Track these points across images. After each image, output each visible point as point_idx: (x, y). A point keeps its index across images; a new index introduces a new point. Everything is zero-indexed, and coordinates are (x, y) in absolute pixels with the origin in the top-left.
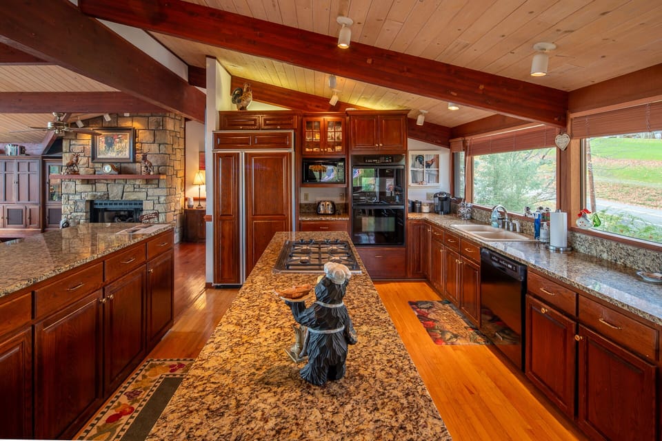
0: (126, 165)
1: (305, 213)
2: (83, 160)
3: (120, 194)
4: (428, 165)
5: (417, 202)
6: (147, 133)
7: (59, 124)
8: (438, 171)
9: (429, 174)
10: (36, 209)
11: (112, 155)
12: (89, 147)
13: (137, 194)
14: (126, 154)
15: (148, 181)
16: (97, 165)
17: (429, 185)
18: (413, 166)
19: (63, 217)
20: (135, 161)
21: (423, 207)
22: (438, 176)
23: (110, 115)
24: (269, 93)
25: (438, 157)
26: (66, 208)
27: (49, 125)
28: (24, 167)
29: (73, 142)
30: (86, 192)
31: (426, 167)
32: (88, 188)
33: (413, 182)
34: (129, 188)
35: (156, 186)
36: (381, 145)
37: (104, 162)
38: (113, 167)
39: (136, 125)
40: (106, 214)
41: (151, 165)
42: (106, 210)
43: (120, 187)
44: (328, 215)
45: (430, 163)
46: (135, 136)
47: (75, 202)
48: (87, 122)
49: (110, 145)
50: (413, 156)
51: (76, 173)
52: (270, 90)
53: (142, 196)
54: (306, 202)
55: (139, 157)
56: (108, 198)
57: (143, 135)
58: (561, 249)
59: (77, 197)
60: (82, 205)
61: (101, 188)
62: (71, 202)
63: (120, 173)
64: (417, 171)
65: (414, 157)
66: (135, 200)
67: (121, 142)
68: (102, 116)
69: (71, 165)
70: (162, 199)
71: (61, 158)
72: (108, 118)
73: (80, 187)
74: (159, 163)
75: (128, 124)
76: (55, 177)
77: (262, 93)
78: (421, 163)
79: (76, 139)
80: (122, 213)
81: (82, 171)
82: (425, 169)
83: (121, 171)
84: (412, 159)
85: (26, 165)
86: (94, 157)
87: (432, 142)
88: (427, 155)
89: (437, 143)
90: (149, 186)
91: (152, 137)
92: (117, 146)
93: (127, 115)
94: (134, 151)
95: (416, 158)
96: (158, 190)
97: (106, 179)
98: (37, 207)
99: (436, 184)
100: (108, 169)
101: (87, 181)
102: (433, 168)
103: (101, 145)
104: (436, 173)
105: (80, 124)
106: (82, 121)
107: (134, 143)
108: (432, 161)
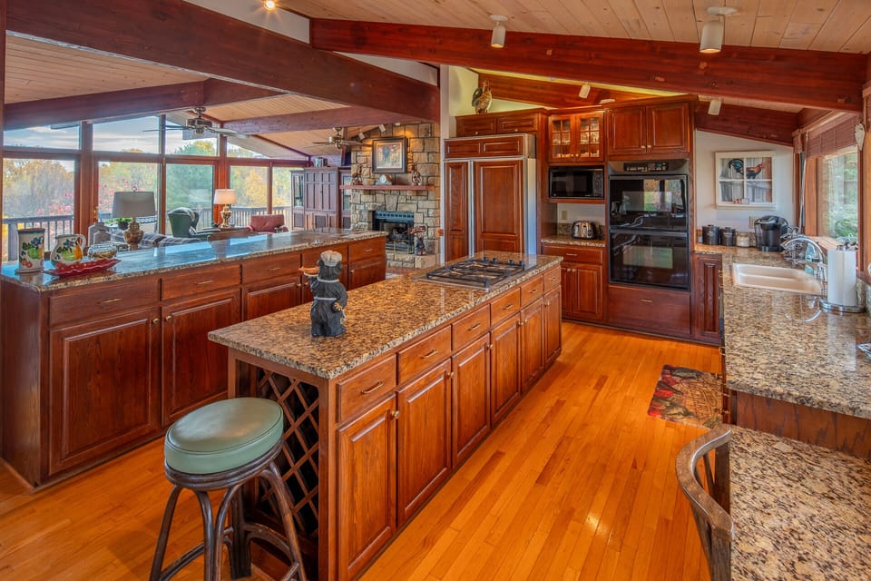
0: (399, 175)
1: (562, 235)
2: (366, 171)
3: (395, 206)
4: (752, 174)
5: (727, 230)
6: (418, 141)
7: (338, 139)
8: (771, 183)
9: (754, 188)
10: (334, 216)
11: (388, 165)
12: (370, 158)
13: (410, 206)
14: (400, 165)
15: (418, 193)
16: (377, 176)
17: (752, 204)
18: (725, 175)
19: (352, 225)
20: (407, 172)
21: (738, 238)
22: (770, 191)
23: (385, 125)
24: (520, 88)
25: (770, 161)
26: (354, 217)
27: (331, 140)
28: (326, 177)
29: (359, 154)
30: (367, 203)
31: (749, 177)
32: (369, 198)
33: (724, 200)
34: (402, 200)
35: (425, 198)
36: (649, 146)
37: (381, 172)
38: (388, 178)
39: (408, 134)
40: (385, 225)
41: (419, 175)
42: (385, 221)
43: (395, 198)
44: (585, 239)
45: (756, 171)
46: (407, 145)
47: (361, 212)
48: (368, 134)
49: (386, 155)
50: (723, 160)
51: (360, 183)
52: (522, 86)
53: (413, 208)
54: (564, 222)
55: (410, 166)
56: (385, 209)
57: (414, 144)
58: (841, 309)
59: (362, 207)
60: (365, 215)
61: (380, 198)
62: (357, 212)
63: (393, 184)
64: (731, 183)
65: (726, 163)
66: (407, 212)
67: (395, 151)
68: (378, 128)
69: (356, 175)
70: (431, 213)
71: (350, 169)
72: (383, 128)
73: (365, 198)
74: (428, 174)
75: (401, 133)
76: (348, 187)
77: (512, 89)
78: (738, 171)
79: (361, 151)
80: (401, 225)
81: (365, 181)
82: (746, 180)
83: (395, 182)
84: (723, 164)
85: (320, 175)
86: (374, 167)
87: (760, 137)
88: (749, 159)
89: (769, 139)
90: (419, 198)
91: (421, 144)
92: (392, 156)
93: (398, 124)
94: (406, 160)
95: (730, 163)
96: (427, 202)
97: (384, 191)
98: (335, 215)
99: (767, 204)
100: (383, 179)
101: (369, 192)
102: (761, 179)
103: (380, 156)
104: (767, 186)
105: (362, 136)
106: (364, 133)
107: (406, 153)
108: (760, 168)
